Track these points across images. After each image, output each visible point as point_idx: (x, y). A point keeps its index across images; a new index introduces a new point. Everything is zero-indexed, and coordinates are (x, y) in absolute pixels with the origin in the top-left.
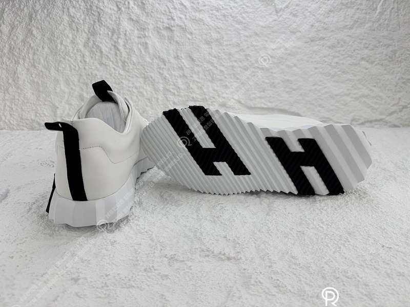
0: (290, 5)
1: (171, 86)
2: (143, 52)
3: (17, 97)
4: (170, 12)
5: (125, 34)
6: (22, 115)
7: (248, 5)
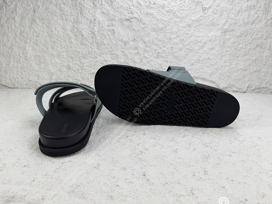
0: (212, 6)
1: (129, 61)
2: (111, 36)
3: (26, 66)
4: (130, 8)
5: (99, 23)
6: (29, 78)
7: (184, 4)
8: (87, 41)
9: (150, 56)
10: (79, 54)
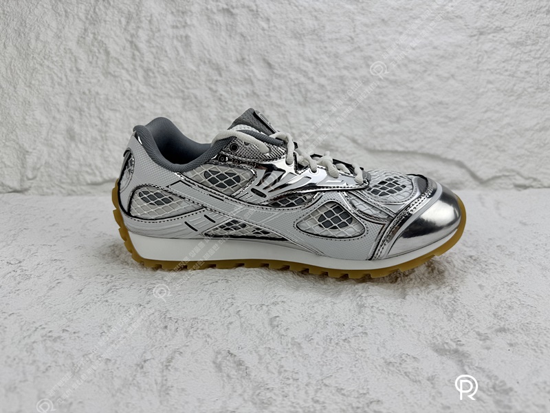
8: (120, 66)
9: (286, 100)
10: (97, 99)
